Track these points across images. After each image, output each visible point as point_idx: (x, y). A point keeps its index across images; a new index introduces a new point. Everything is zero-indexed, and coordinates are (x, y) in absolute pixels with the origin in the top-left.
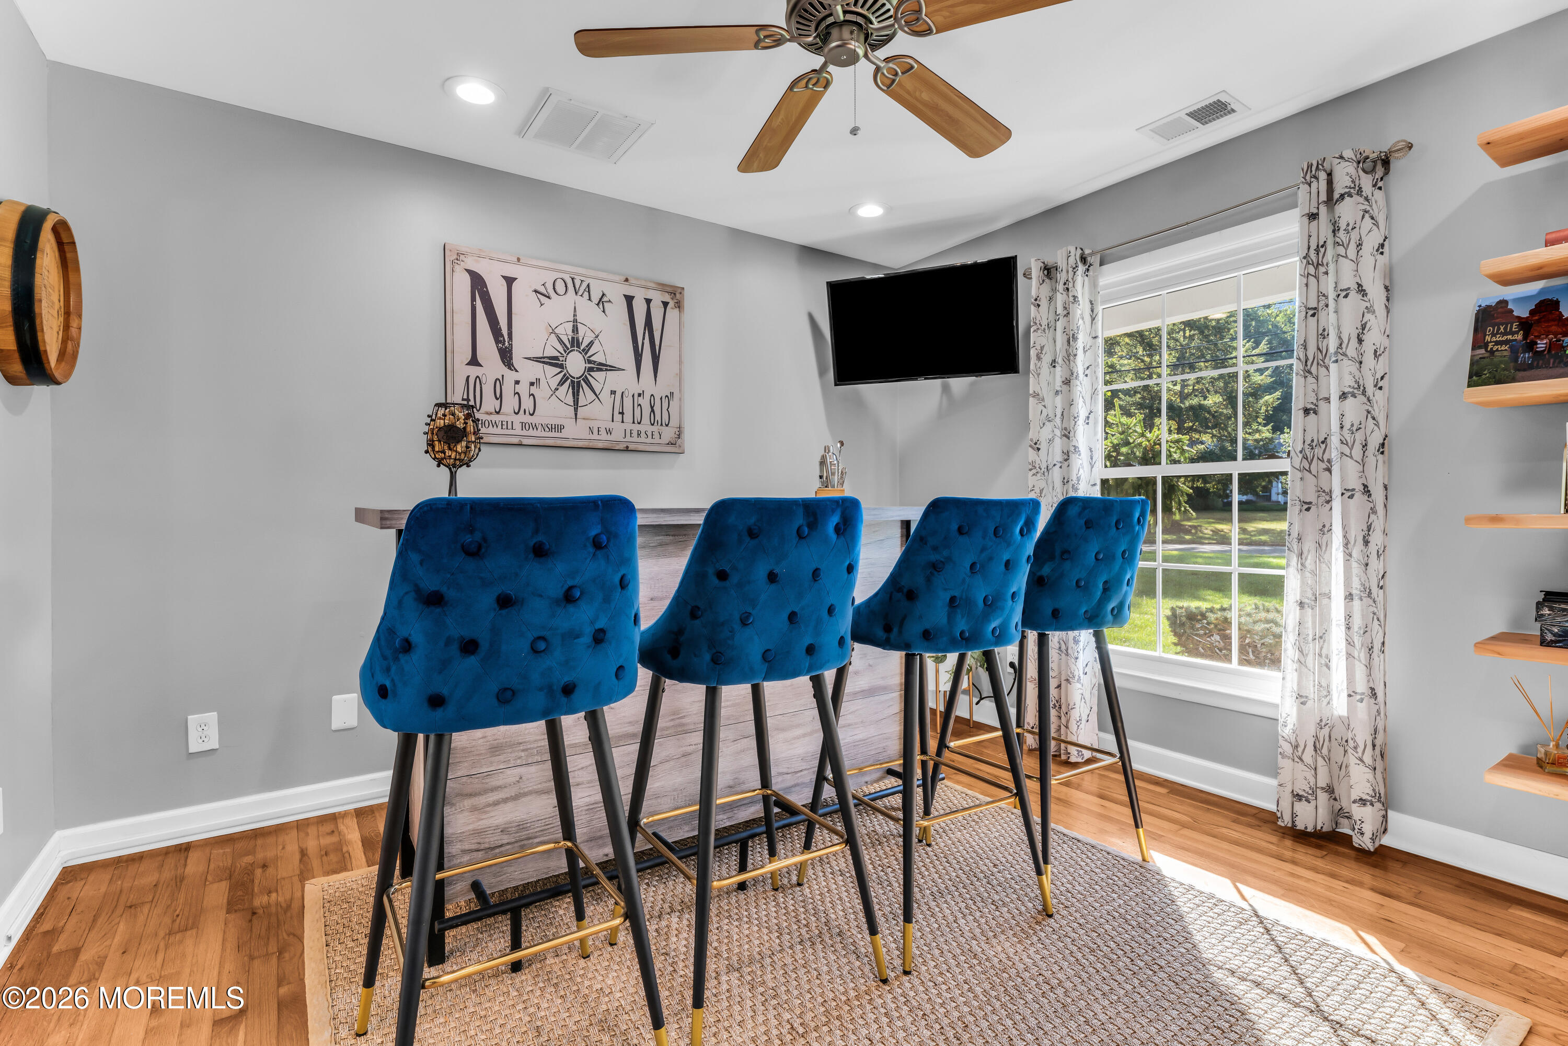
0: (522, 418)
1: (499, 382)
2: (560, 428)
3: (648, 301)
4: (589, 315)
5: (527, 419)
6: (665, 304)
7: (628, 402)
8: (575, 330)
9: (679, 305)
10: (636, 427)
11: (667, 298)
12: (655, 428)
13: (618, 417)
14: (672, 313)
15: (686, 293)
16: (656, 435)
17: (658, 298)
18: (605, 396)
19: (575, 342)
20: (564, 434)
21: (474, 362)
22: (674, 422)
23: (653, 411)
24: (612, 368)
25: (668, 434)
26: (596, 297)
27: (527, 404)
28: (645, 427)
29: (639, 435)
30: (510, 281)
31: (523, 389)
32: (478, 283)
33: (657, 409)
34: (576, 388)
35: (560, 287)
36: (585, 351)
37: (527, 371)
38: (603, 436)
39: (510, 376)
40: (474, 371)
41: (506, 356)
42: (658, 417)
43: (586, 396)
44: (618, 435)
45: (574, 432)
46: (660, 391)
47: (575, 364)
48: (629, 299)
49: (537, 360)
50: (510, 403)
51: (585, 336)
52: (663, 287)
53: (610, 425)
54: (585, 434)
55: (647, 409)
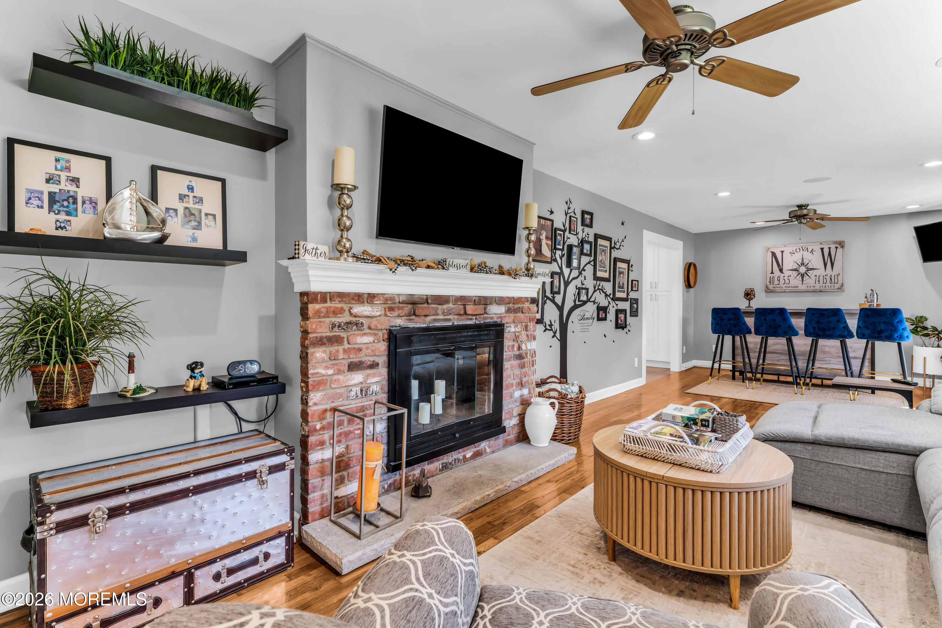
0: (785, 285)
1: (779, 277)
2: (798, 287)
3: (830, 248)
4: (807, 256)
5: (787, 285)
6: (837, 248)
7: (821, 278)
8: (803, 260)
9: (842, 247)
11: (837, 245)
12: (832, 285)
13: (817, 282)
14: (840, 250)
15: (846, 243)
16: (832, 287)
17: (833, 247)
18: (813, 277)
19: (803, 264)
20: (798, 288)
21: (772, 273)
22: (840, 282)
23: (831, 279)
24: (815, 269)
25: (837, 286)
26: (810, 250)
27: (787, 281)
28: (828, 284)
29: (825, 287)
30: (782, 252)
31: (786, 278)
32: (774, 254)
34: (803, 276)
35: (798, 250)
36: (806, 266)
37: (787, 273)
38: (812, 288)
39: (782, 275)
40: (772, 275)
41: (781, 270)
42: (833, 281)
43: (806, 277)
44: (817, 287)
45: (802, 287)
46: (834, 274)
47: (803, 270)
48: (822, 249)
49: (791, 270)
50: (782, 281)
51: (806, 262)
52: (835, 243)
53: (815, 285)
54: (806, 288)
55: (829, 279)
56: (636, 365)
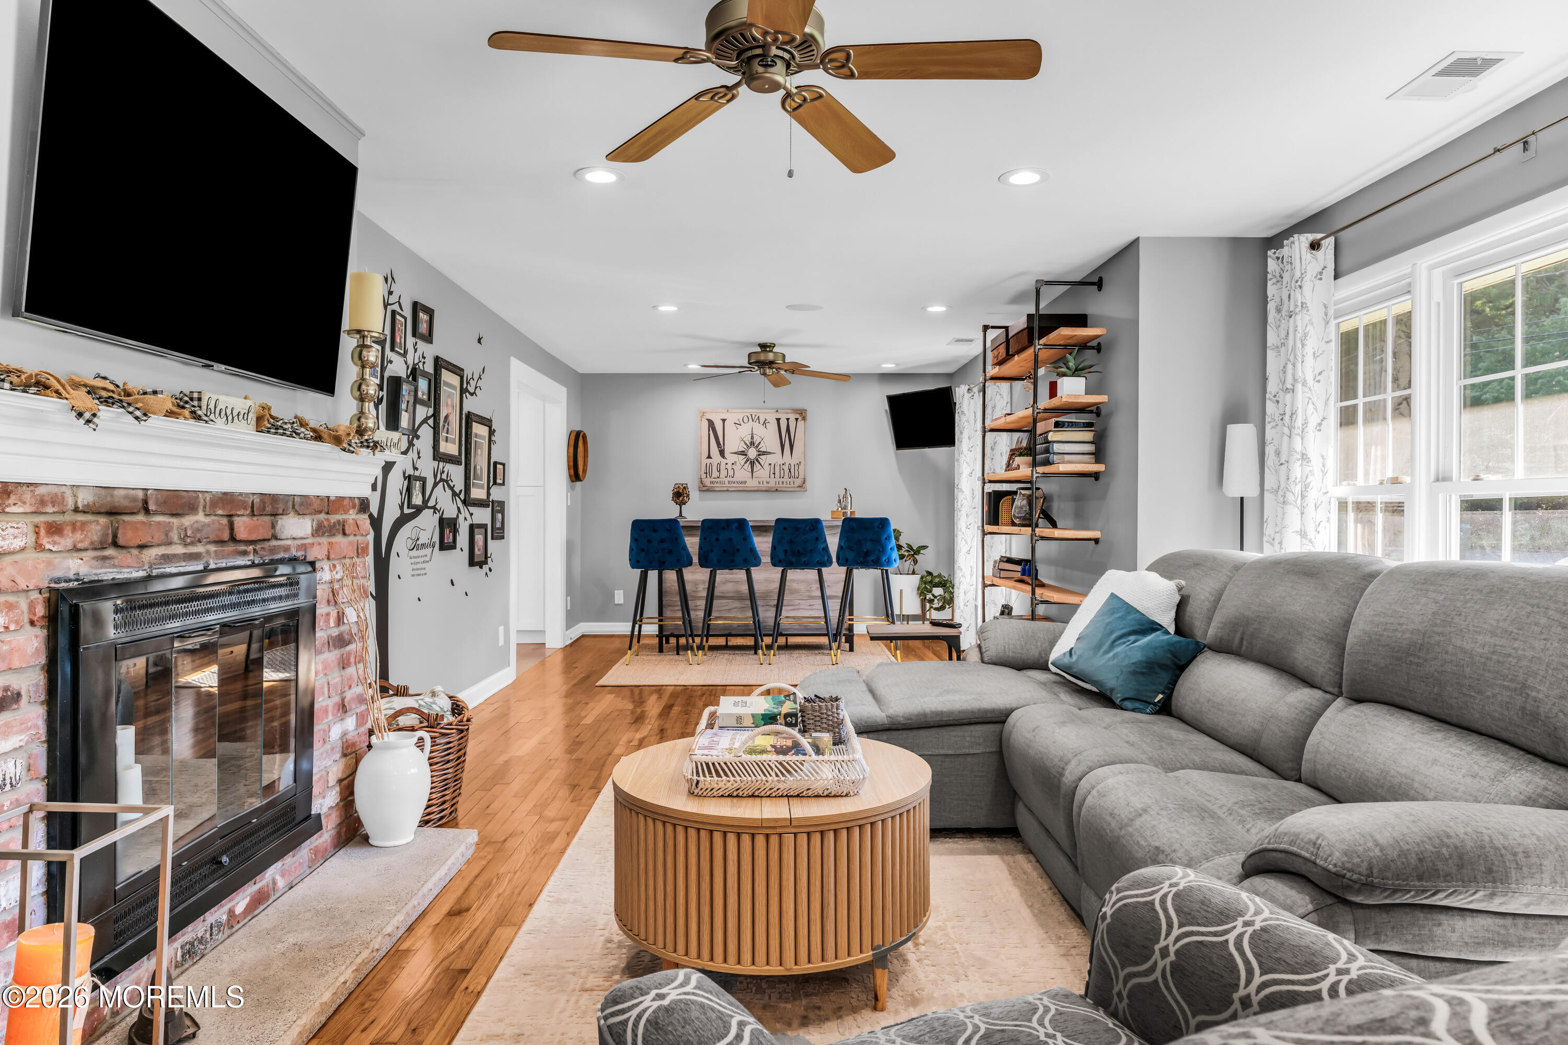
0: (729, 479)
1: (719, 464)
2: (745, 482)
3: (788, 419)
4: (759, 430)
5: (731, 479)
6: (797, 419)
7: (777, 468)
8: (752, 438)
9: (804, 419)
10: (781, 480)
11: (798, 416)
12: (791, 480)
13: (772, 476)
14: (801, 423)
15: (807, 412)
16: (793, 483)
17: (792, 417)
18: (766, 466)
19: (752, 443)
20: (747, 485)
21: (709, 457)
22: (801, 476)
23: (790, 471)
24: (769, 453)
25: (798, 482)
26: (762, 421)
27: (731, 473)
28: (786, 479)
29: (783, 483)
30: (724, 421)
31: (729, 467)
32: (711, 424)
33: (792, 470)
34: (752, 464)
35: (746, 420)
36: (757, 447)
37: (730, 458)
38: (765, 484)
39: (724, 461)
40: (709, 461)
41: (722, 453)
42: (793, 475)
43: (757, 467)
44: (772, 484)
45: (752, 484)
46: (794, 461)
47: (752, 453)
48: (778, 420)
49: (735, 453)
50: (723, 473)
51: (757, 440)
52: (795, 411)
53: (768, 480)
54: (756, 484)
55: (787, 471)
56: (501, 642)
